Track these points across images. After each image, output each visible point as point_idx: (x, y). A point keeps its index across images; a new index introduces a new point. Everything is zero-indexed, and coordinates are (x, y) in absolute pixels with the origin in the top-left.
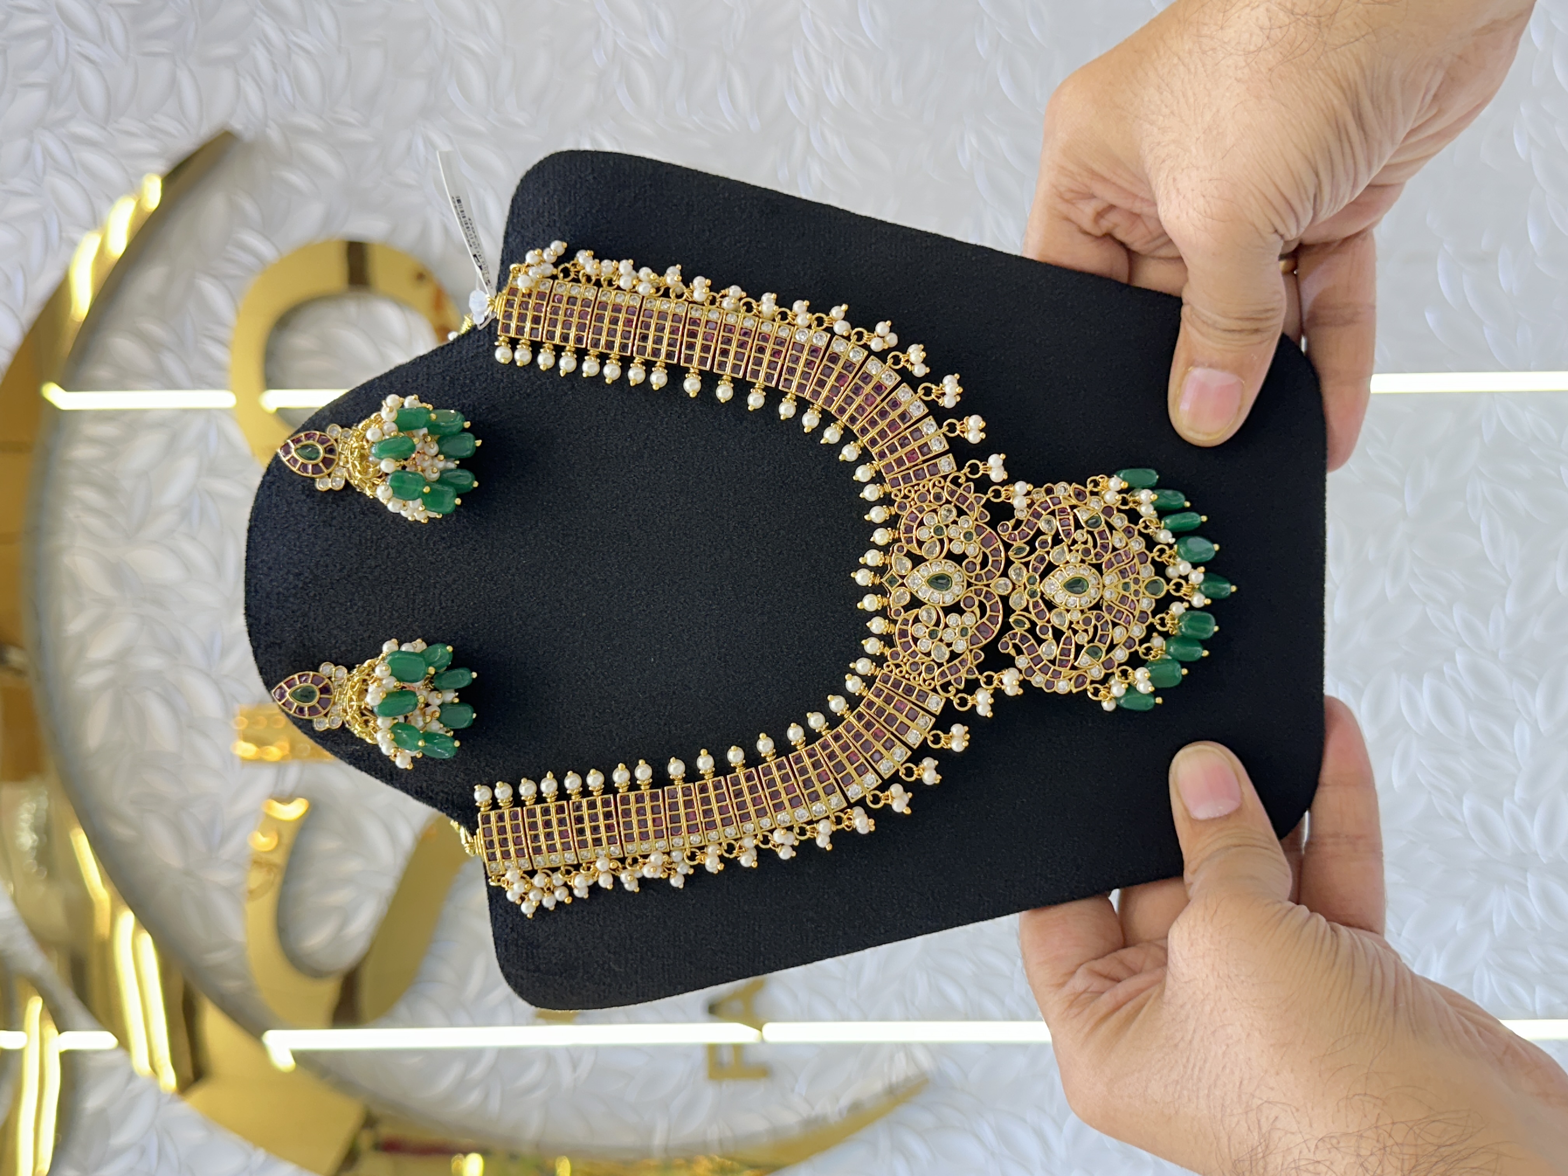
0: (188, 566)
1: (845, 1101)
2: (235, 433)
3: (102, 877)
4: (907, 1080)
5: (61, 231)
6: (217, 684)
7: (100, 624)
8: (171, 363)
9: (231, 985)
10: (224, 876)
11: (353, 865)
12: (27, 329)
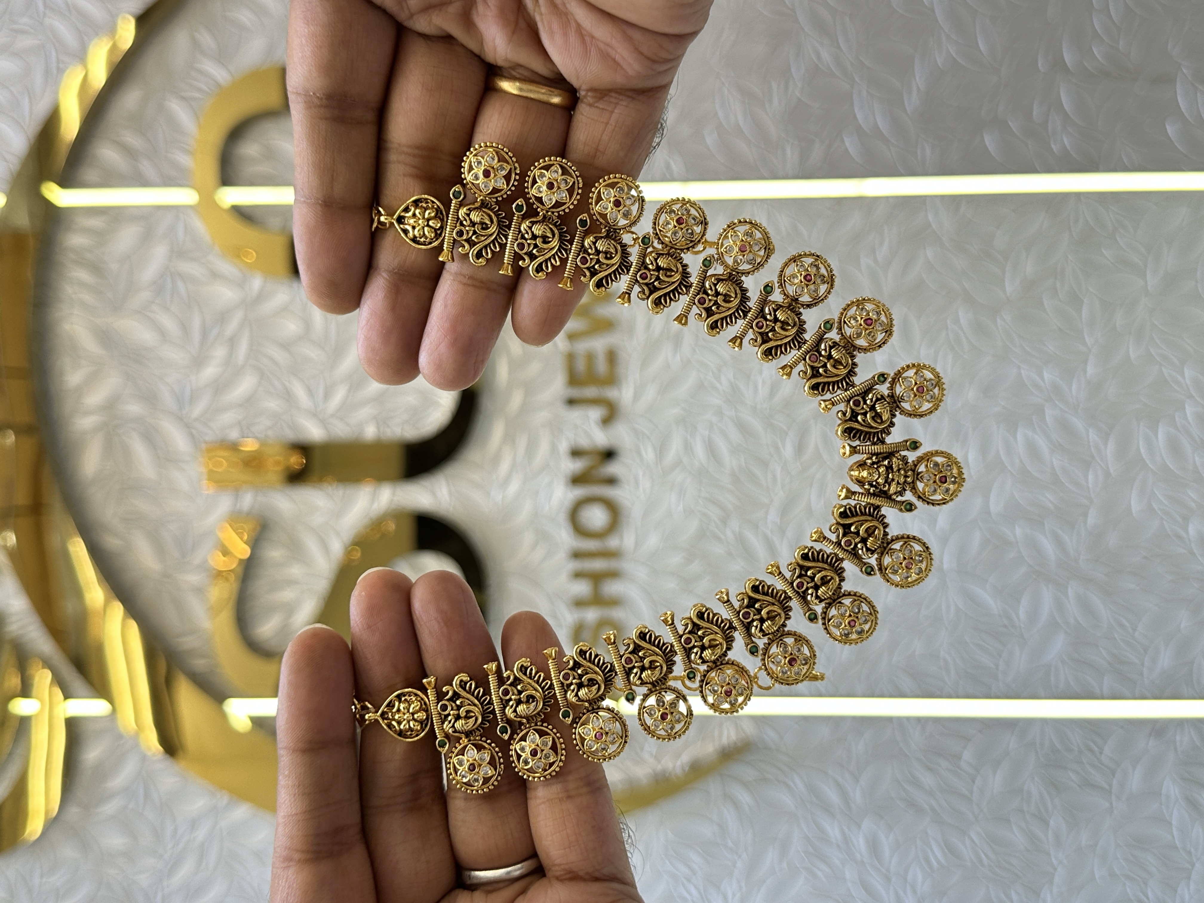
0: (162, 332)
1: (685, 758)
2: (199, 225)
3: (97, 578)
4: (735, 743)
5: (58, 61)
6: (187, 426)
7: (93, 379)
8: (147, 168)
9: (199, 664)
10: (193, 578)
11: (296, 571)
12: (32, 141)
